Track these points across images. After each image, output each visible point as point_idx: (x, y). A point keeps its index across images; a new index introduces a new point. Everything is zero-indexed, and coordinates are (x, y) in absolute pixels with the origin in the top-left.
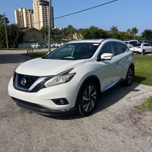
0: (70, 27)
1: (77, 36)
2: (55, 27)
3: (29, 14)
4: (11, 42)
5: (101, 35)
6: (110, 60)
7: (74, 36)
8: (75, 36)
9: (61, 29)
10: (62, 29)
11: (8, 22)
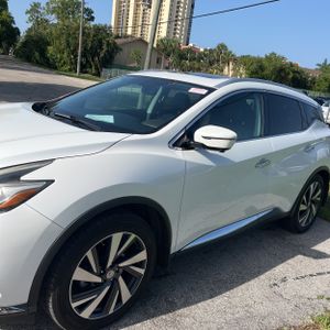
0: (222, 47)
1: (233, 69)
2: (191, 45)
3: (142, 8)
4: (87, 61)
5: (291, 76)
6: (223, 150)
7: (226, 70)
8: (228, 70)
9: (202, 50)
10: (206, 50)
11: (92, 19)
